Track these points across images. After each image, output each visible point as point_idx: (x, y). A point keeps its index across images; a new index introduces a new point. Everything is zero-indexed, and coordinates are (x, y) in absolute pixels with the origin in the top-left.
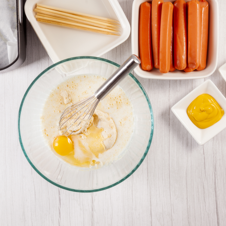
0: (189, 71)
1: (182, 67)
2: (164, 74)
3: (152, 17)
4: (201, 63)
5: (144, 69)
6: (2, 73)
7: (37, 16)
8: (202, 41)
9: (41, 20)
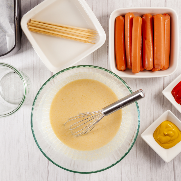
0: (155, 70)
1: (150, 68)
2: (136, 74)
3: (125, 28)
4: (165, 64)
5: (119, 69)
6: (2, 58)
7: (30, 27)
8: (165, 47)
9: (32, 29)
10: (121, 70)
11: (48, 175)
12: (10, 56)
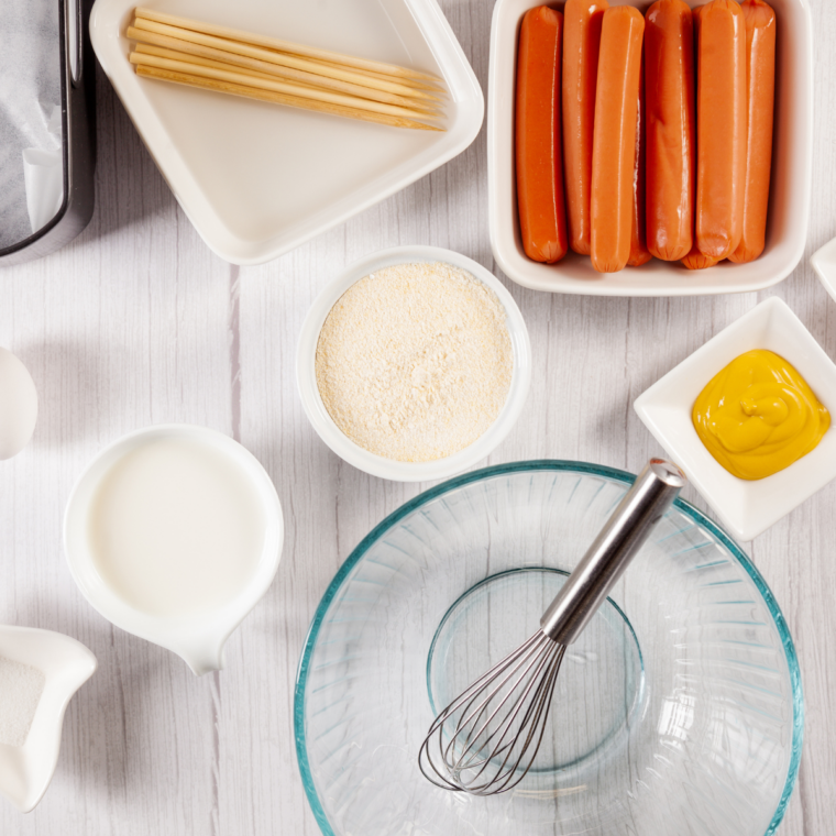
1: (676, 250)
2: (609, 275)
3: (564, 61)
4: (745, 233)
5: (534, 256)
7: (136, 57)
9: (150, 69)
10: (542, 259)
11: (215, 811)
12: (42, 257)
